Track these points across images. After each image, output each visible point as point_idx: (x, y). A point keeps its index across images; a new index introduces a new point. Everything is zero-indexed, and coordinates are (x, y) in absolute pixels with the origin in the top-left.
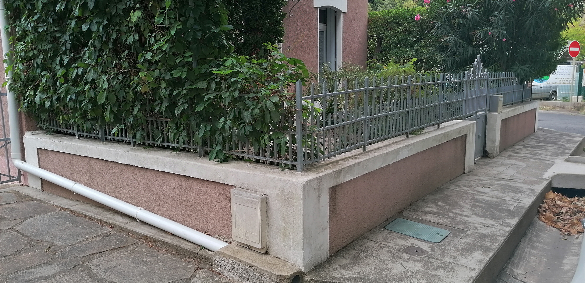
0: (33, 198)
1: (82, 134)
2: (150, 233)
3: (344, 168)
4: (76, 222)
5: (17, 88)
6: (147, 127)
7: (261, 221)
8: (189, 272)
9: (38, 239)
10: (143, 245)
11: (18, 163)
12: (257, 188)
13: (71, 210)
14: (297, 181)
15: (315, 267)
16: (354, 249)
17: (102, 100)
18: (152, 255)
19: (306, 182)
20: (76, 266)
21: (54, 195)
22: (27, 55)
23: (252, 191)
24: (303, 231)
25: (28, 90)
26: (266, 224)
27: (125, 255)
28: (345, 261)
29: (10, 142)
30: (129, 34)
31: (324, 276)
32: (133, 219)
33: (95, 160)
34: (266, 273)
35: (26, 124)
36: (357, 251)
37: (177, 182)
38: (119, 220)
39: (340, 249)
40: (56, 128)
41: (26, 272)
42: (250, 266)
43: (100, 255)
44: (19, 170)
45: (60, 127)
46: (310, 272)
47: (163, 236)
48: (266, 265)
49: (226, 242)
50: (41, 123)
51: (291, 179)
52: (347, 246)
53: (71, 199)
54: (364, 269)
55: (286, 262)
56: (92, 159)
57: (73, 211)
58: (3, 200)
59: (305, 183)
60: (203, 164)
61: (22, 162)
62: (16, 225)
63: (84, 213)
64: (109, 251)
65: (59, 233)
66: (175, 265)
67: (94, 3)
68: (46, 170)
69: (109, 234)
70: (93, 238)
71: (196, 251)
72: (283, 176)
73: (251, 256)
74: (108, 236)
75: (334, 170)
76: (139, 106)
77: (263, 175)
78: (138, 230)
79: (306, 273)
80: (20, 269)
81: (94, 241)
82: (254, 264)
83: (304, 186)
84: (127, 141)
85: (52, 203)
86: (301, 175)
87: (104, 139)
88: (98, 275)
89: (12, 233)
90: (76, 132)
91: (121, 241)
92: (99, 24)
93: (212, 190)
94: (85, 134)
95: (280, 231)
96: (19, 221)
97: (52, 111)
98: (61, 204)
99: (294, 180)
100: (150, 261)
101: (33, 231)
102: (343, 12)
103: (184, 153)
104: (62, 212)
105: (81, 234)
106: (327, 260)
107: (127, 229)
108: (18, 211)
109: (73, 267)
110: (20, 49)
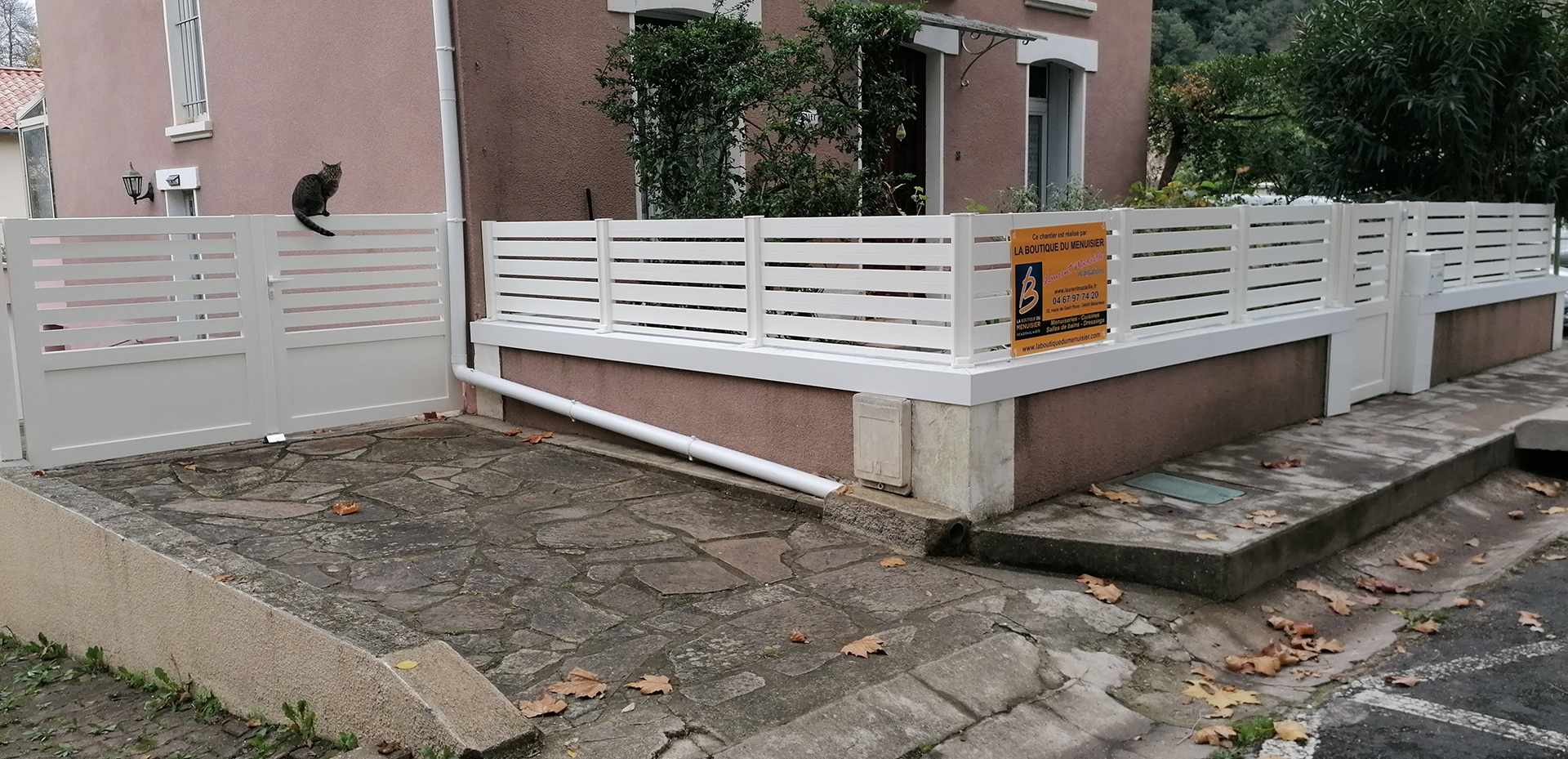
0: (493, 432)
2: (713, 476)
4: (583, 462)
7: (903, 443)
8: (785, 524)
9: (535, 480)
10: (703, 492)
13: (568, 448)
15: (989, 517)
18: (722, 504)
21: (527, 427)
24: (970, 456)
26: (911, 447)
27: (680, 502)
34: (910, 519)
38: (657, 460)
39: (1035, 503)
42: (884, 509)
43: (641, 501)
46: (978, 524)
47: (736, 481)
49: (844, 482)
52: (1047, 499)
55: (943, 506)
57: (572, 448)
58: (446, 432)
61: (469, 368)
62: (488, 464)
64: (653, 496)
68: (515, 380)
70: (621, 481)
71: (793, 497)
73: (886, 497)
74: (642, 480)
78: (692, 472)
79: (975, 522)
81: (625, 485)
82: (891, 507)
88: (648, 520)
89: (489, 471)
91: (667, 487)
93: (821, 401)
96: (490, 458)
100: (721, 510)
101: (521, 471)
102: (1087, 69)
104: (555, 450)
105: (598, 477)
106: (1010, 513)
107: (672, 473)
109: (605, 511)
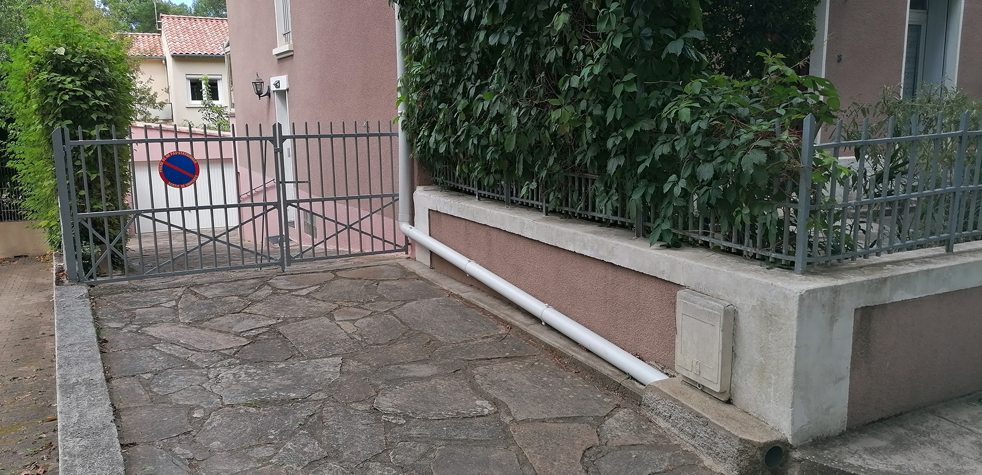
0: (419, 276)
1: (483, 192)
2: (558, 343)
3: (892, 277)
4: (465, 314)
5: (410, 126)
6: (567, 186)
7: (723, 348)
8: (605, 408)
9: (418, 329)
10: (547, 359)
11: (405, 227)
12: (720, 293)
13: (461, 298)
14: (789, 287)
15: (814, 440)
16: (901, 426)
17: (511, 147)
18: (556, 374)
19: (807, 291)
20: (457, 371)
21: (444, 275)
22: (423, 80)
23: (711, 297)
24: (794, 375)
25: (422, 128)
26: (731, 354)
27: (521, 368)
28: (877, 443)
29: (398, 199)
30: (549, 48)
31: (829, 458)
32: (537, 320)
33: (496, 230)
34: (723, 432)
35: (418, 176)
36: (906, 431)
37: (600, 271)
38: (519, 320)
39: (873, 422)
40: (453, 183)
41: (398, 367)
42: (698, 416)
43: (489, 362)
44: (406, 237)
45: (458, 182)
46: (802, 447)
47: (574, 351)
48: (725, 419)
49: (667, 374)
50: (436, 176)
51: (779, 284)
52: (887, 419)
53: (464, 284)
54: (912, 462)
55: (761, 423)
56: (492, 229)
57: (464, 299)
58: (385, 274)
59: (803, 292)
60: (638, 248)
61: (411, 226)
62: (394, 308)
63: (477, 303)
64: (501, 359)
65: (443, 326)
66: (586, 395)
67: (507, 4)
68: (437, 240)
69: (504, 336)
70: (483, 338)
71: (619, 380)
72: (766, 278)
73: (702, 400)
74: (502, 338)
75: (870, 277)
76: (555, 155)
77: (732, 272)
78: (542, 337)
79: (795, 446)
80: (392, 363)
81: (484, 343)
82: (705, 415)
83: (802, 298)
84: (538, 206)
85: (441, 286)
86: (801, 280)
87: (510, 202)
88: (482, 387)
89: (390, 317)
90: (476, 190)
91: (518, 349)
92: (511, 34)
93: (649, 289)
94: (486, 193)
95: (754, 369)
96: (399, 303)
97: (449, 159)
98: (451, 288)
99: (786, 285)
100: (552, 382)
101: (413, 318)
103: (616, 230)
104: (451, 298)
105: (469, 331)
106: (840, 435)
107: (527, 334)
108: (399, 290)
109: (452, 371)
110: (415, 72)
